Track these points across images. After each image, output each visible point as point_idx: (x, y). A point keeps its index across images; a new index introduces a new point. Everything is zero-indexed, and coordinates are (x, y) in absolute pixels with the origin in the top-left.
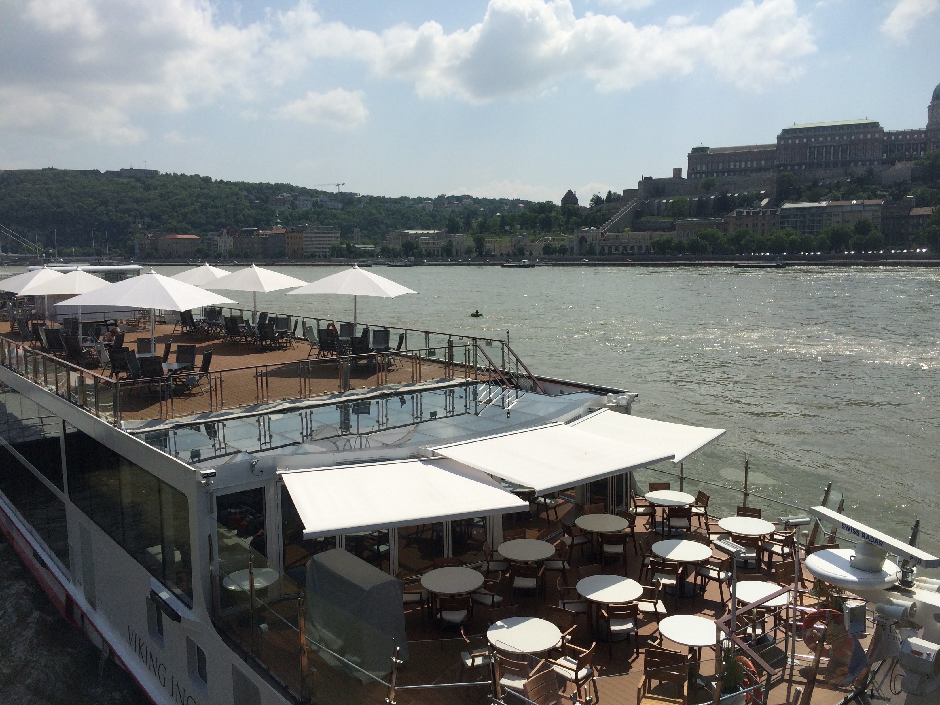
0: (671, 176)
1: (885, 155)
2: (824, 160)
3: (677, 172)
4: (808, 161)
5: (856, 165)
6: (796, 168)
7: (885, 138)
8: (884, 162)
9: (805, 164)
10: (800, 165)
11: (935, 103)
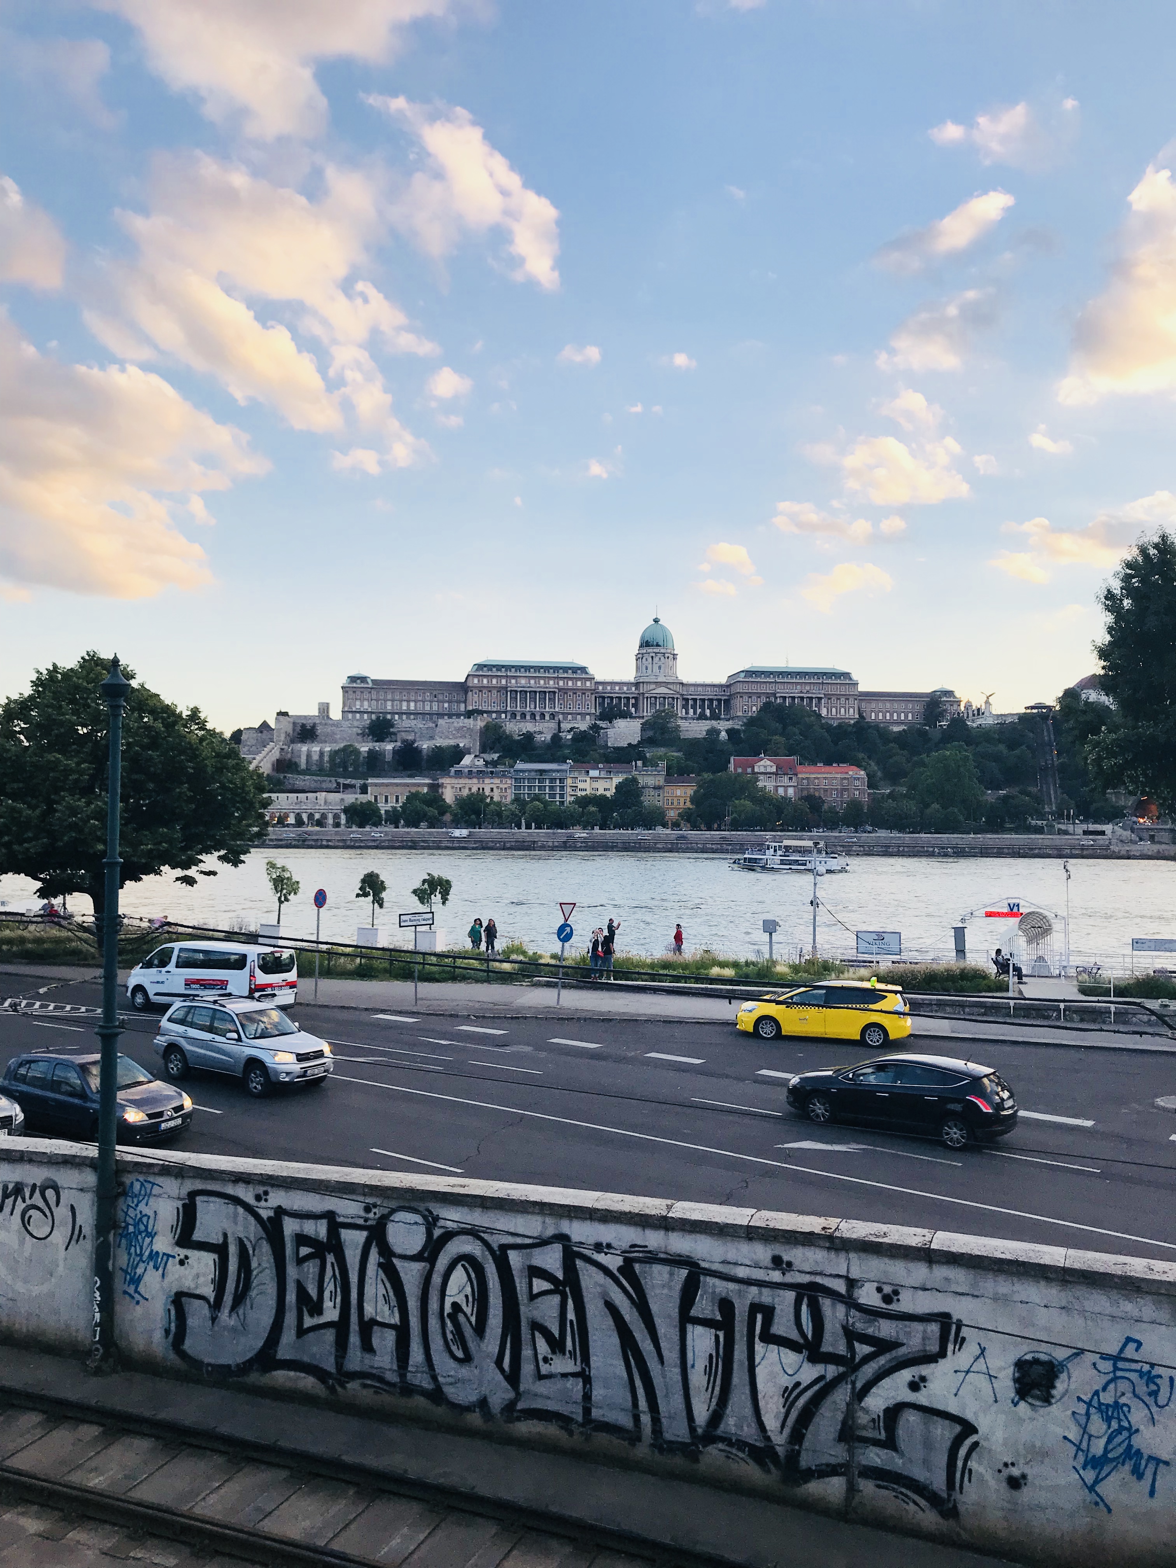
0: (316, 713)
1: (596, 709)
3: (324, 709)
4: (508, 708)
6: (495, 716)
7: (595, 688)
8: (597, 717)
9: (505, 712)
11: (645, 651)
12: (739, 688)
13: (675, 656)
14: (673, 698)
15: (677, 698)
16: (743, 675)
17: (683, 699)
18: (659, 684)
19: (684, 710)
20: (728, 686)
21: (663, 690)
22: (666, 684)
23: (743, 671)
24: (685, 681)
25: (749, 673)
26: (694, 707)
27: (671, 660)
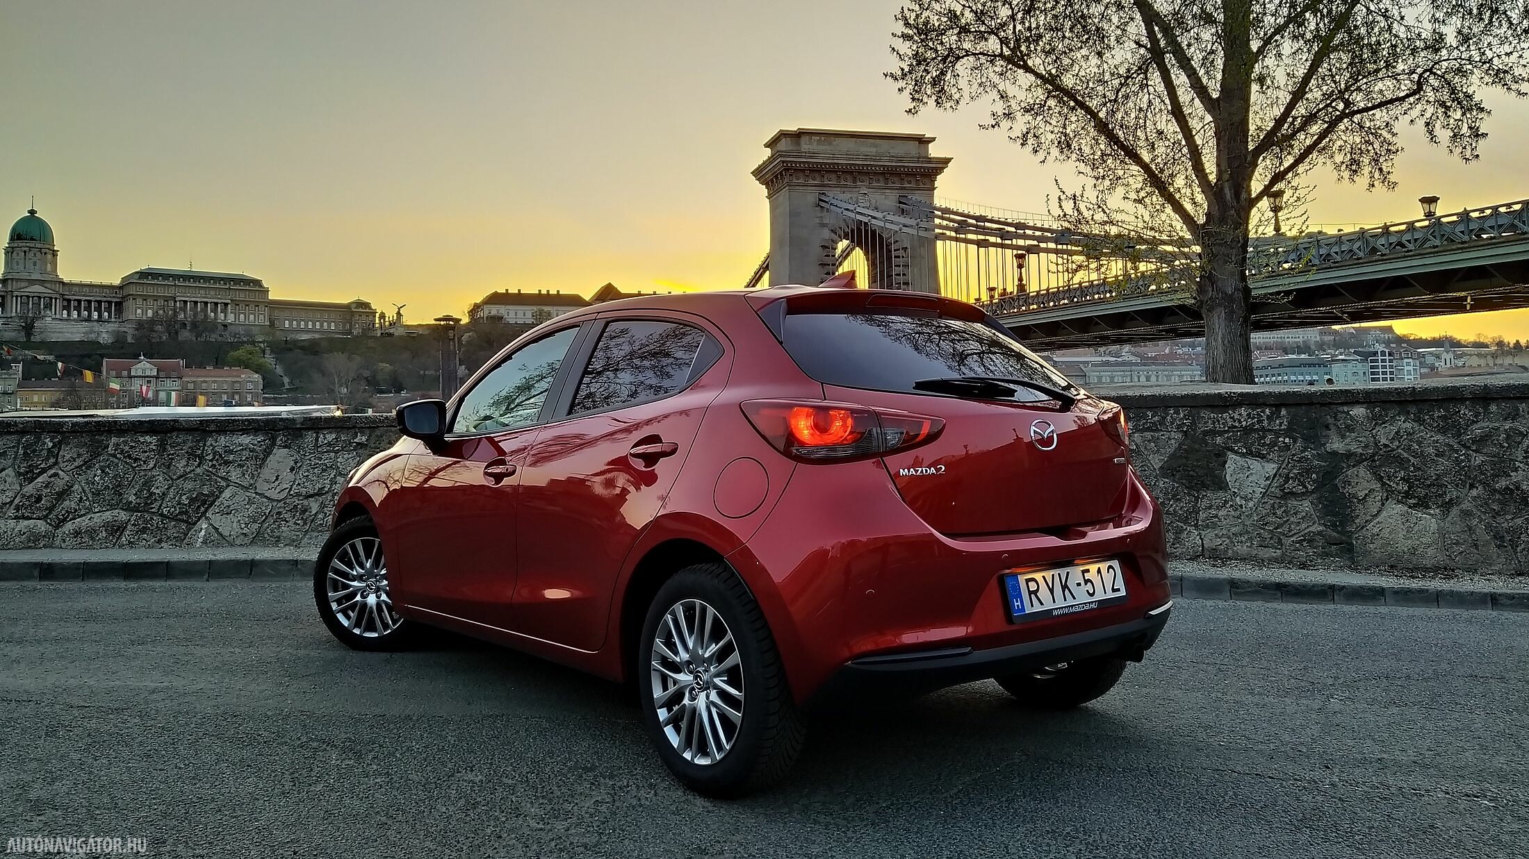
11: (16, 245)
12: (132, 290)
13: (55, 253)
14: (51, 298)
15: (56, 299)
16: (138, 276)
17: (64, 299)
18: (32, 282)
19: (65, 312)
20: (121, 287)
21: (37, 288)
22: (42, 282)
23: (137, 273)
24: (66, 280)
25: (143, 274)
26: (78, 308)
27: (49, 256)
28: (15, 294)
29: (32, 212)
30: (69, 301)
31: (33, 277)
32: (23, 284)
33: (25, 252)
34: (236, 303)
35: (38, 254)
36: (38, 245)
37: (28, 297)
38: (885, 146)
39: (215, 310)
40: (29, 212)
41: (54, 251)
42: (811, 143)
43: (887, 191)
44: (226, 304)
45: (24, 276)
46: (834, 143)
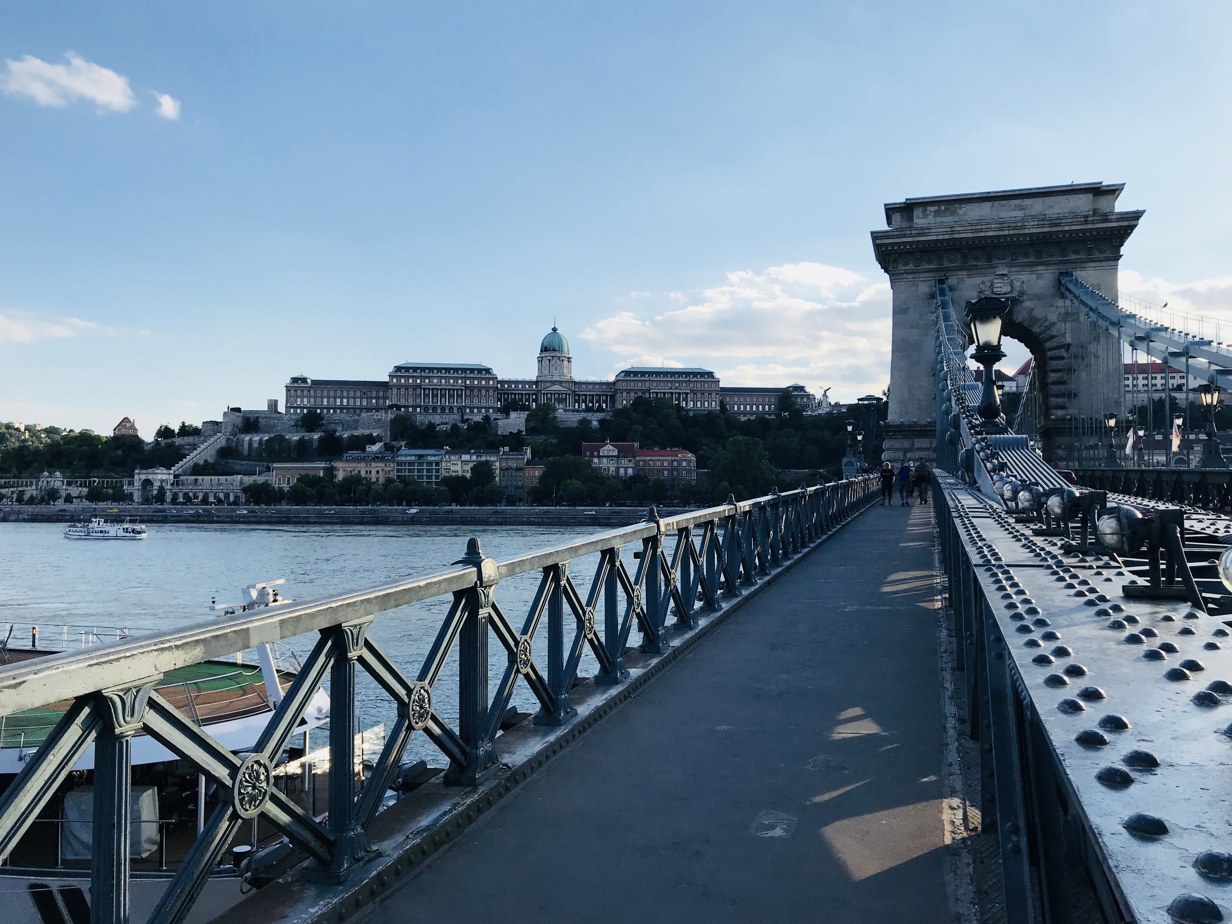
0: (266, 408)
1: (499, 403)
2: (439, 404)
3: (273, 404)
4: (422, 404)
5: (472, 412)
6: (410, 409)
7: (499, 386)
8: (499, 410)
9: (420, 407)
10: (415, 407)
11: (544, 355)
12: (619, 386)
13: (569, 360)
14: (566, 394)
15: (569, 395)
16: (623, 374)
17: (575, 395)
18: (554, 383)
19: (577, 404)
20: (614, 383)
21: (557, 387)
22: (560, 383)
24: (577, 379)
26: (584, 401)
27: (565, 363)
28: (543, 392)
29: (554, 330)
30: (579, 395)
31: (555, 379)
32: (548, 385)
33: (549, 360)
34: (694, 392)
35: (558, 361)
36: (558, 355)
37: (551, 394)
38: (1037, 206)
39: (678, 399)
40: (553, 329)
41: (569, 358)
42: (925, 216)
43: (1040, 268)
44: (687, 394)
45: (549, 378)
46: (960, 212)
